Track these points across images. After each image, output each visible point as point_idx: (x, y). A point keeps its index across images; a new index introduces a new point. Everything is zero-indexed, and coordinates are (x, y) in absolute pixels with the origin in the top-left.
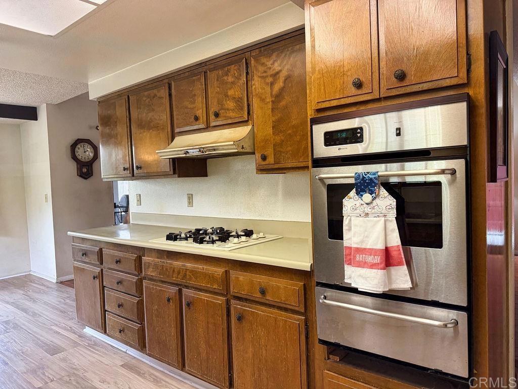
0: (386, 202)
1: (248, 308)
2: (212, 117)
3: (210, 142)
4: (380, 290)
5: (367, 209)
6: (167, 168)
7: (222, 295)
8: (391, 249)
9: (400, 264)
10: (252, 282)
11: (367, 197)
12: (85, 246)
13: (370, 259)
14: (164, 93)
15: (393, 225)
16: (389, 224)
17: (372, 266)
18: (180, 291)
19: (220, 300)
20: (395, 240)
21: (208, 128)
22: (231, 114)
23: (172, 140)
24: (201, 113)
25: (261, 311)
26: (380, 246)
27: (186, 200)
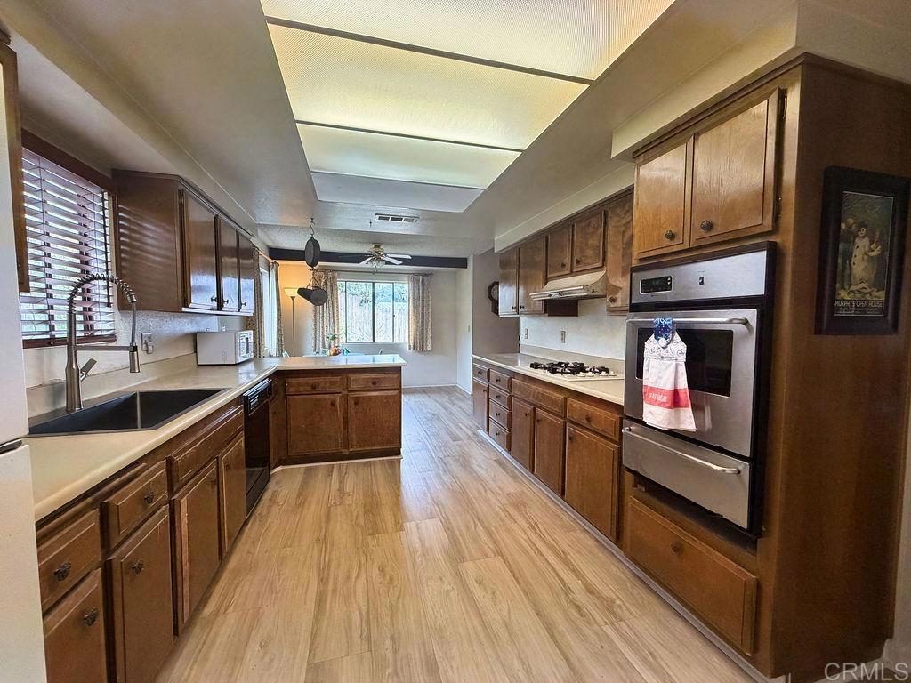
0: (679, 347)
1: (578, 431)
2: (575, 264)
3: (568, 285)
4: (665, 426)
5: (663, 353)
6: (540, 306)
7: (562, 418)
8: (680, 392)
9: (687, 406)
10: (581, 409)
11: (663, 341)
12: (479, 366)
13: (660, 398)
14: (542, 244)
15: (683, 369)
16: (679, 368)
17: (661, 404)
18: (534, 409)
19: (560, 421)
20: (683, 384)
21: (572, 274)
22: (590, 261)
23: (546, 284)
24: (567, 260)
25: (587, 435)
26: (669, 387)
27: (560, 337)
